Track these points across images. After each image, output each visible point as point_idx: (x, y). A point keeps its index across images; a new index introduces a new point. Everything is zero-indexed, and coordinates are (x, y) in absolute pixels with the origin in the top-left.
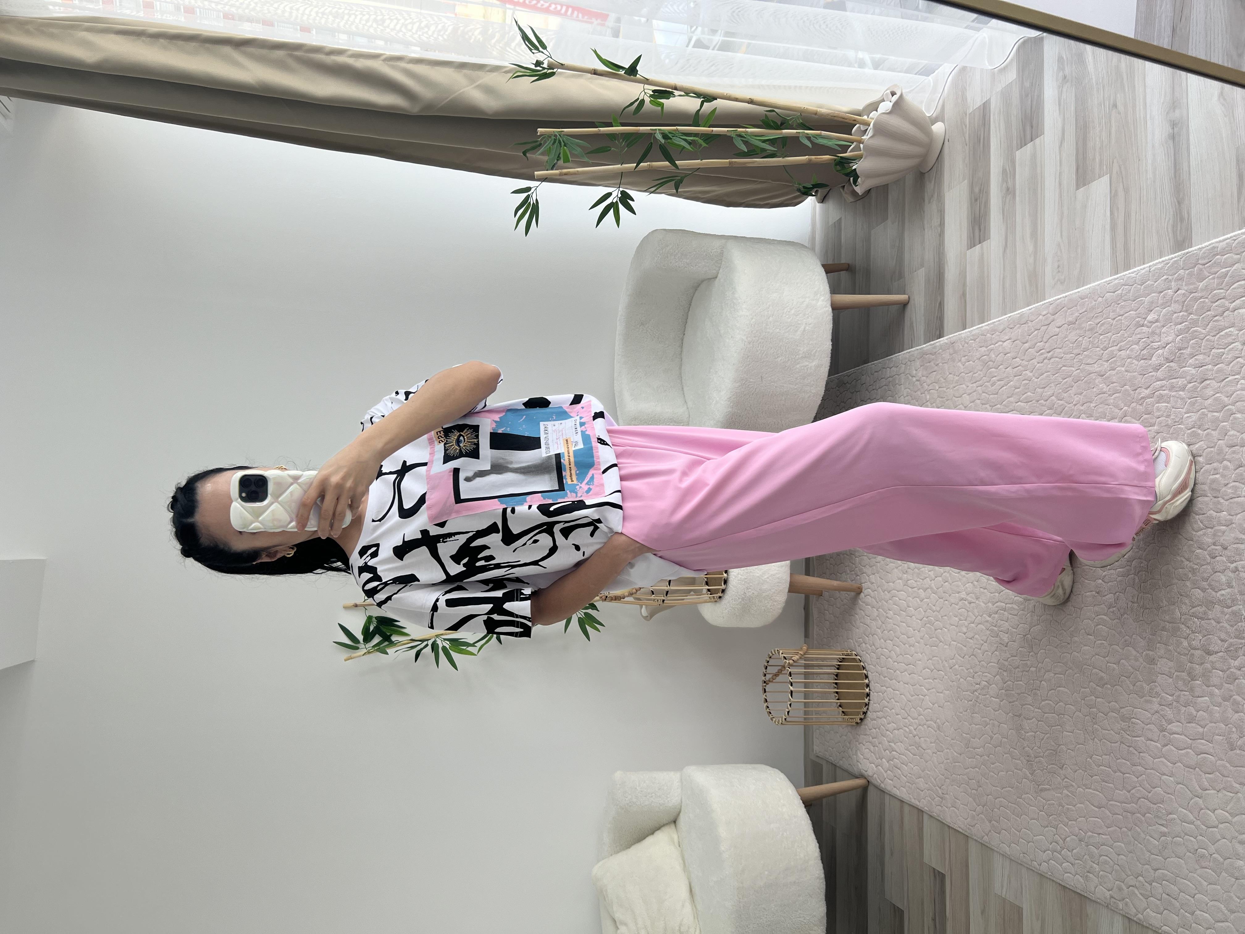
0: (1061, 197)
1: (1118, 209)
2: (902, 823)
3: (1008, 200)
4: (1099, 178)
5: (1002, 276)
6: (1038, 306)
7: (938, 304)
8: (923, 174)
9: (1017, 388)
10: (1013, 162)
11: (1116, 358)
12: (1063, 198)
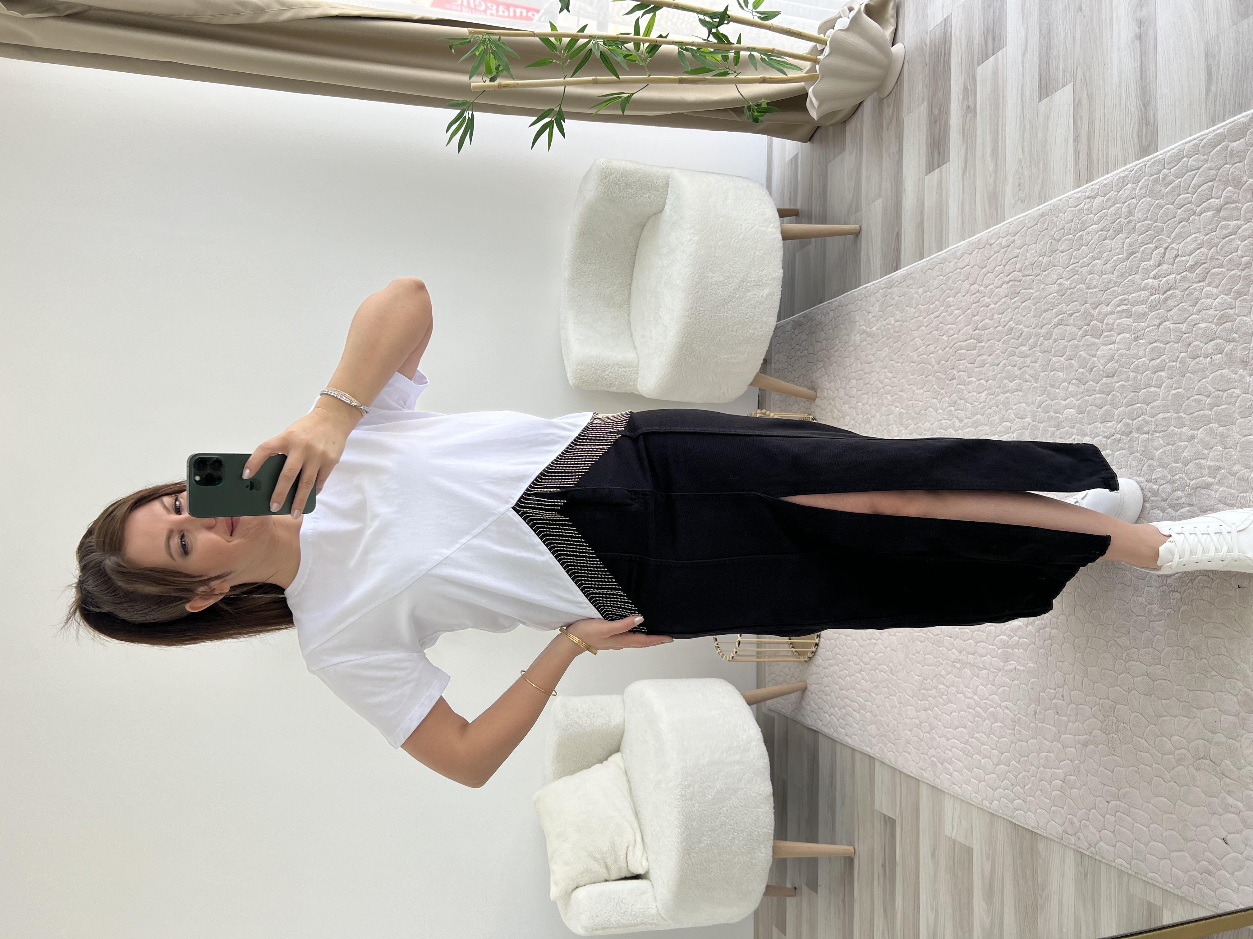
0: (1023, 111)
1: (1081, 118)
2: (854, 771)
3: (968, 119)
4: (1063, 86)
5: (961, 200)
6: (998, 228)
7: (895, 235)
8: (881, 100)
9: (974, 316)
10: (974, 78)
11: (1077, 276)
12: (1025, 112)
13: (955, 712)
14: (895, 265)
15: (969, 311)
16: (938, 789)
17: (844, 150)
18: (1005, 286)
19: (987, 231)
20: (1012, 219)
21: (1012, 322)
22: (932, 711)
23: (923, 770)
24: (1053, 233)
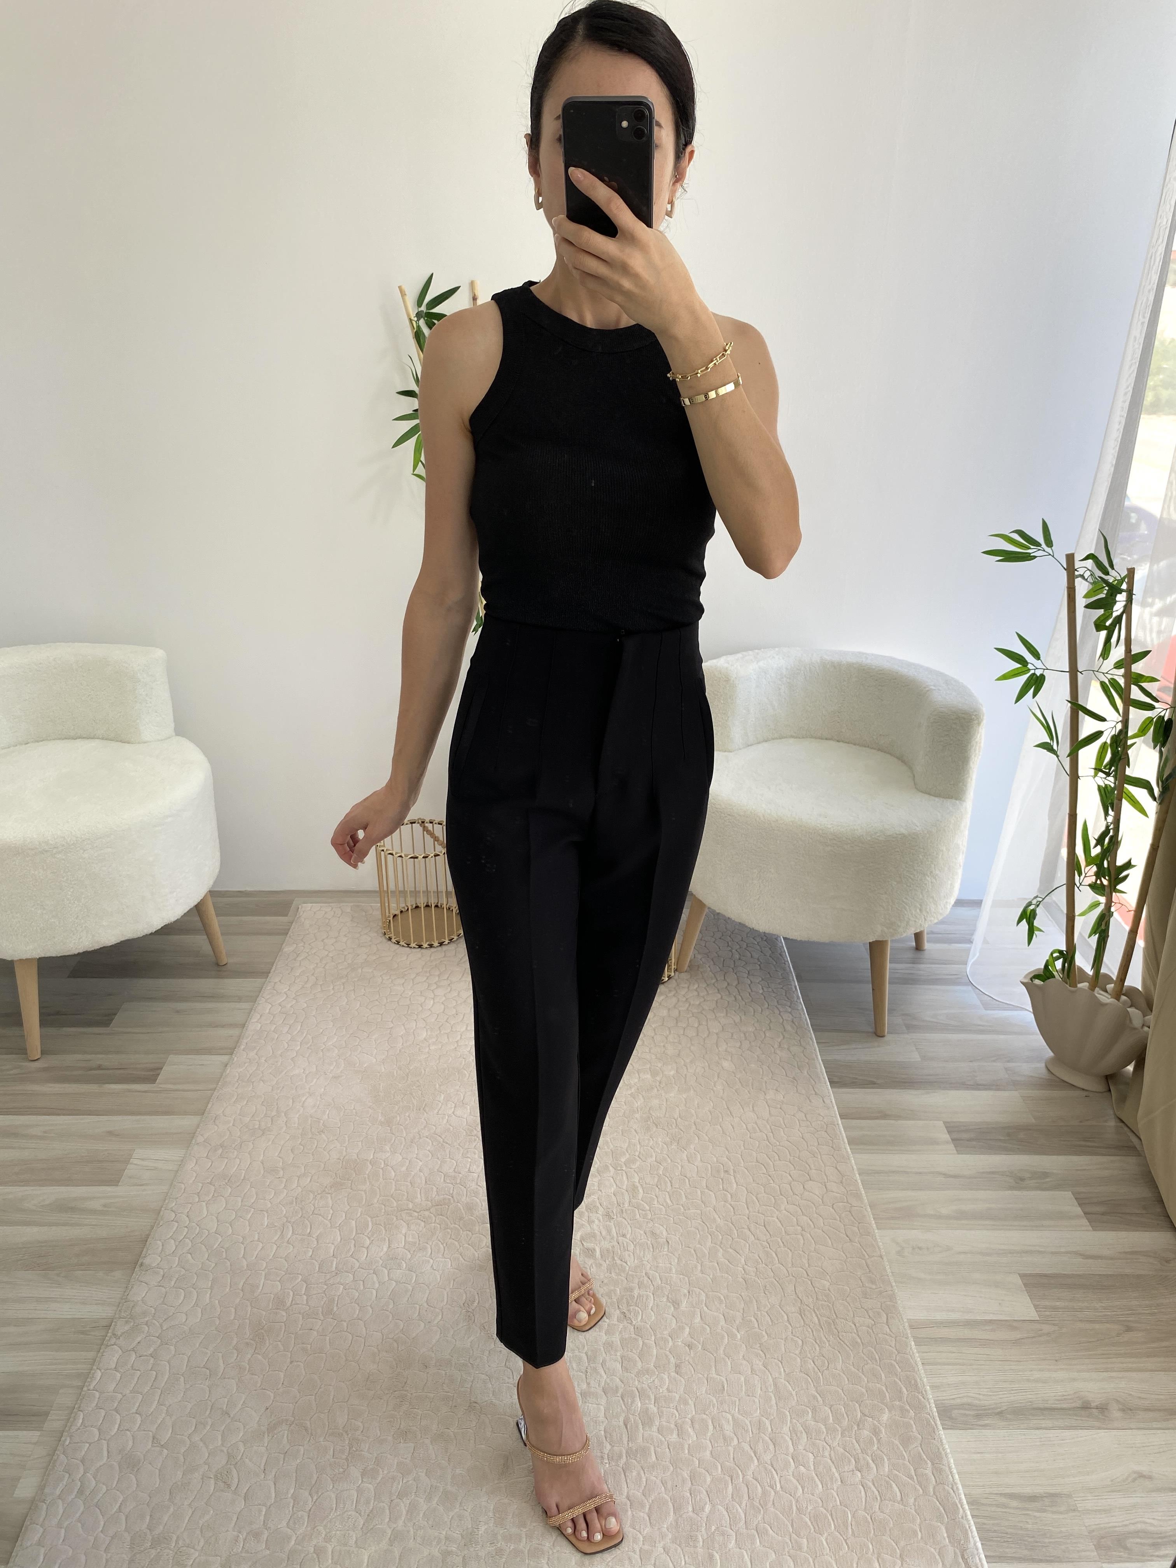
0: (1010, 1253)
1: (993, 1330)
2: (217, 1026)
3: (1007, 1179)
4: (1036, 1306)
5: (909, 1170)
6: (870, 1219)
7: (872, 1079)
10: (1057, 1186)
12: (1009, 1255)
14: (836, 1079)
16: (192, 1141)
19: (868, 1206)
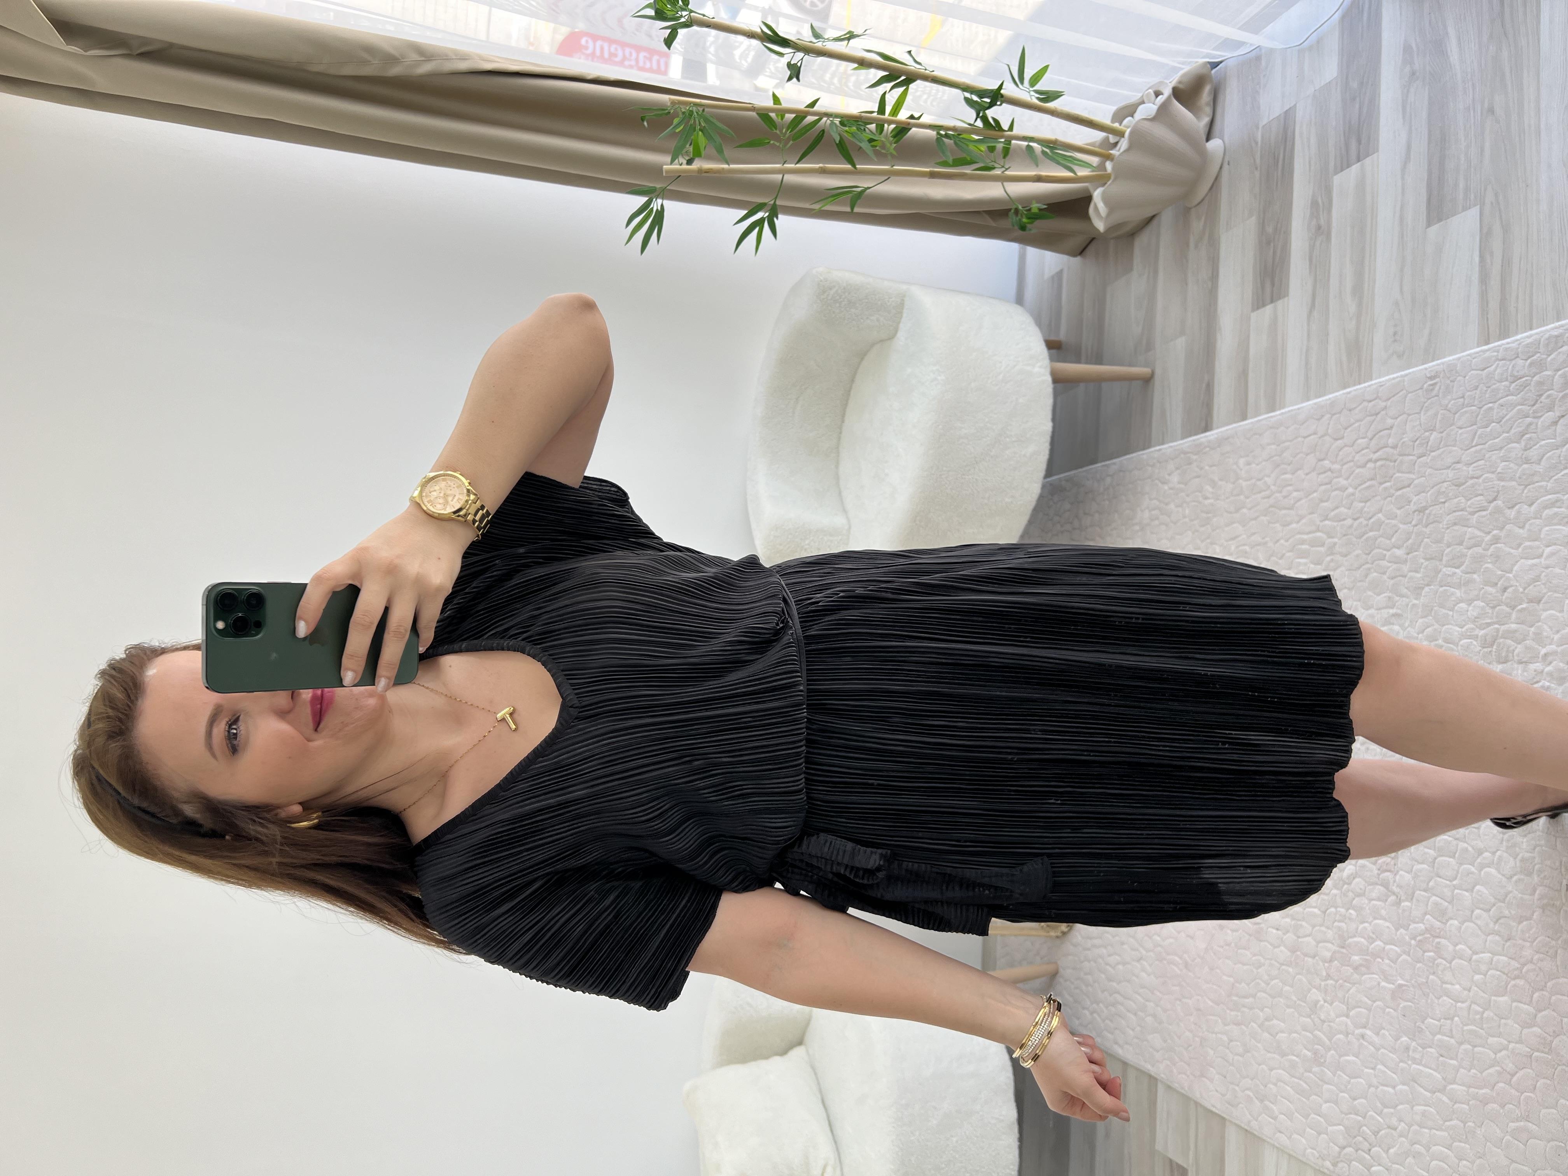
0: (1402, 237)
1: (1492, 254)
3: (1318, 243)
5: (1305, 348)
6: (1361, 389)
7: (1204, 386)
8: (1187, 210)
9: (1322, 501)
10: (1328, 190)
11: (1483, 461)
12: (1405, 239)
13: (1282, 1032)
14: (1203, 424)
15: (1315, 495)
16: (1255, 1135)
17: (1131, 269)
18: (1370, 465)
19: (1345, 391)
20: (1383, 379)
21: (1380, 515)
22: (1247, 1027)
23: (1232, 1106)
24: (1447, 402)
